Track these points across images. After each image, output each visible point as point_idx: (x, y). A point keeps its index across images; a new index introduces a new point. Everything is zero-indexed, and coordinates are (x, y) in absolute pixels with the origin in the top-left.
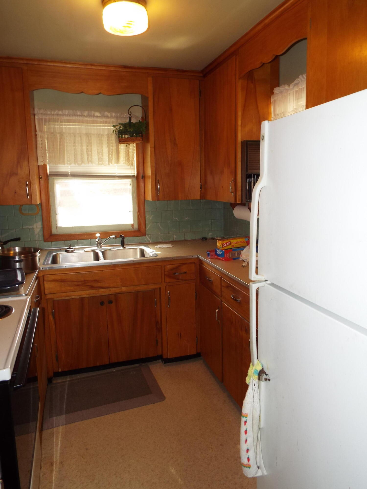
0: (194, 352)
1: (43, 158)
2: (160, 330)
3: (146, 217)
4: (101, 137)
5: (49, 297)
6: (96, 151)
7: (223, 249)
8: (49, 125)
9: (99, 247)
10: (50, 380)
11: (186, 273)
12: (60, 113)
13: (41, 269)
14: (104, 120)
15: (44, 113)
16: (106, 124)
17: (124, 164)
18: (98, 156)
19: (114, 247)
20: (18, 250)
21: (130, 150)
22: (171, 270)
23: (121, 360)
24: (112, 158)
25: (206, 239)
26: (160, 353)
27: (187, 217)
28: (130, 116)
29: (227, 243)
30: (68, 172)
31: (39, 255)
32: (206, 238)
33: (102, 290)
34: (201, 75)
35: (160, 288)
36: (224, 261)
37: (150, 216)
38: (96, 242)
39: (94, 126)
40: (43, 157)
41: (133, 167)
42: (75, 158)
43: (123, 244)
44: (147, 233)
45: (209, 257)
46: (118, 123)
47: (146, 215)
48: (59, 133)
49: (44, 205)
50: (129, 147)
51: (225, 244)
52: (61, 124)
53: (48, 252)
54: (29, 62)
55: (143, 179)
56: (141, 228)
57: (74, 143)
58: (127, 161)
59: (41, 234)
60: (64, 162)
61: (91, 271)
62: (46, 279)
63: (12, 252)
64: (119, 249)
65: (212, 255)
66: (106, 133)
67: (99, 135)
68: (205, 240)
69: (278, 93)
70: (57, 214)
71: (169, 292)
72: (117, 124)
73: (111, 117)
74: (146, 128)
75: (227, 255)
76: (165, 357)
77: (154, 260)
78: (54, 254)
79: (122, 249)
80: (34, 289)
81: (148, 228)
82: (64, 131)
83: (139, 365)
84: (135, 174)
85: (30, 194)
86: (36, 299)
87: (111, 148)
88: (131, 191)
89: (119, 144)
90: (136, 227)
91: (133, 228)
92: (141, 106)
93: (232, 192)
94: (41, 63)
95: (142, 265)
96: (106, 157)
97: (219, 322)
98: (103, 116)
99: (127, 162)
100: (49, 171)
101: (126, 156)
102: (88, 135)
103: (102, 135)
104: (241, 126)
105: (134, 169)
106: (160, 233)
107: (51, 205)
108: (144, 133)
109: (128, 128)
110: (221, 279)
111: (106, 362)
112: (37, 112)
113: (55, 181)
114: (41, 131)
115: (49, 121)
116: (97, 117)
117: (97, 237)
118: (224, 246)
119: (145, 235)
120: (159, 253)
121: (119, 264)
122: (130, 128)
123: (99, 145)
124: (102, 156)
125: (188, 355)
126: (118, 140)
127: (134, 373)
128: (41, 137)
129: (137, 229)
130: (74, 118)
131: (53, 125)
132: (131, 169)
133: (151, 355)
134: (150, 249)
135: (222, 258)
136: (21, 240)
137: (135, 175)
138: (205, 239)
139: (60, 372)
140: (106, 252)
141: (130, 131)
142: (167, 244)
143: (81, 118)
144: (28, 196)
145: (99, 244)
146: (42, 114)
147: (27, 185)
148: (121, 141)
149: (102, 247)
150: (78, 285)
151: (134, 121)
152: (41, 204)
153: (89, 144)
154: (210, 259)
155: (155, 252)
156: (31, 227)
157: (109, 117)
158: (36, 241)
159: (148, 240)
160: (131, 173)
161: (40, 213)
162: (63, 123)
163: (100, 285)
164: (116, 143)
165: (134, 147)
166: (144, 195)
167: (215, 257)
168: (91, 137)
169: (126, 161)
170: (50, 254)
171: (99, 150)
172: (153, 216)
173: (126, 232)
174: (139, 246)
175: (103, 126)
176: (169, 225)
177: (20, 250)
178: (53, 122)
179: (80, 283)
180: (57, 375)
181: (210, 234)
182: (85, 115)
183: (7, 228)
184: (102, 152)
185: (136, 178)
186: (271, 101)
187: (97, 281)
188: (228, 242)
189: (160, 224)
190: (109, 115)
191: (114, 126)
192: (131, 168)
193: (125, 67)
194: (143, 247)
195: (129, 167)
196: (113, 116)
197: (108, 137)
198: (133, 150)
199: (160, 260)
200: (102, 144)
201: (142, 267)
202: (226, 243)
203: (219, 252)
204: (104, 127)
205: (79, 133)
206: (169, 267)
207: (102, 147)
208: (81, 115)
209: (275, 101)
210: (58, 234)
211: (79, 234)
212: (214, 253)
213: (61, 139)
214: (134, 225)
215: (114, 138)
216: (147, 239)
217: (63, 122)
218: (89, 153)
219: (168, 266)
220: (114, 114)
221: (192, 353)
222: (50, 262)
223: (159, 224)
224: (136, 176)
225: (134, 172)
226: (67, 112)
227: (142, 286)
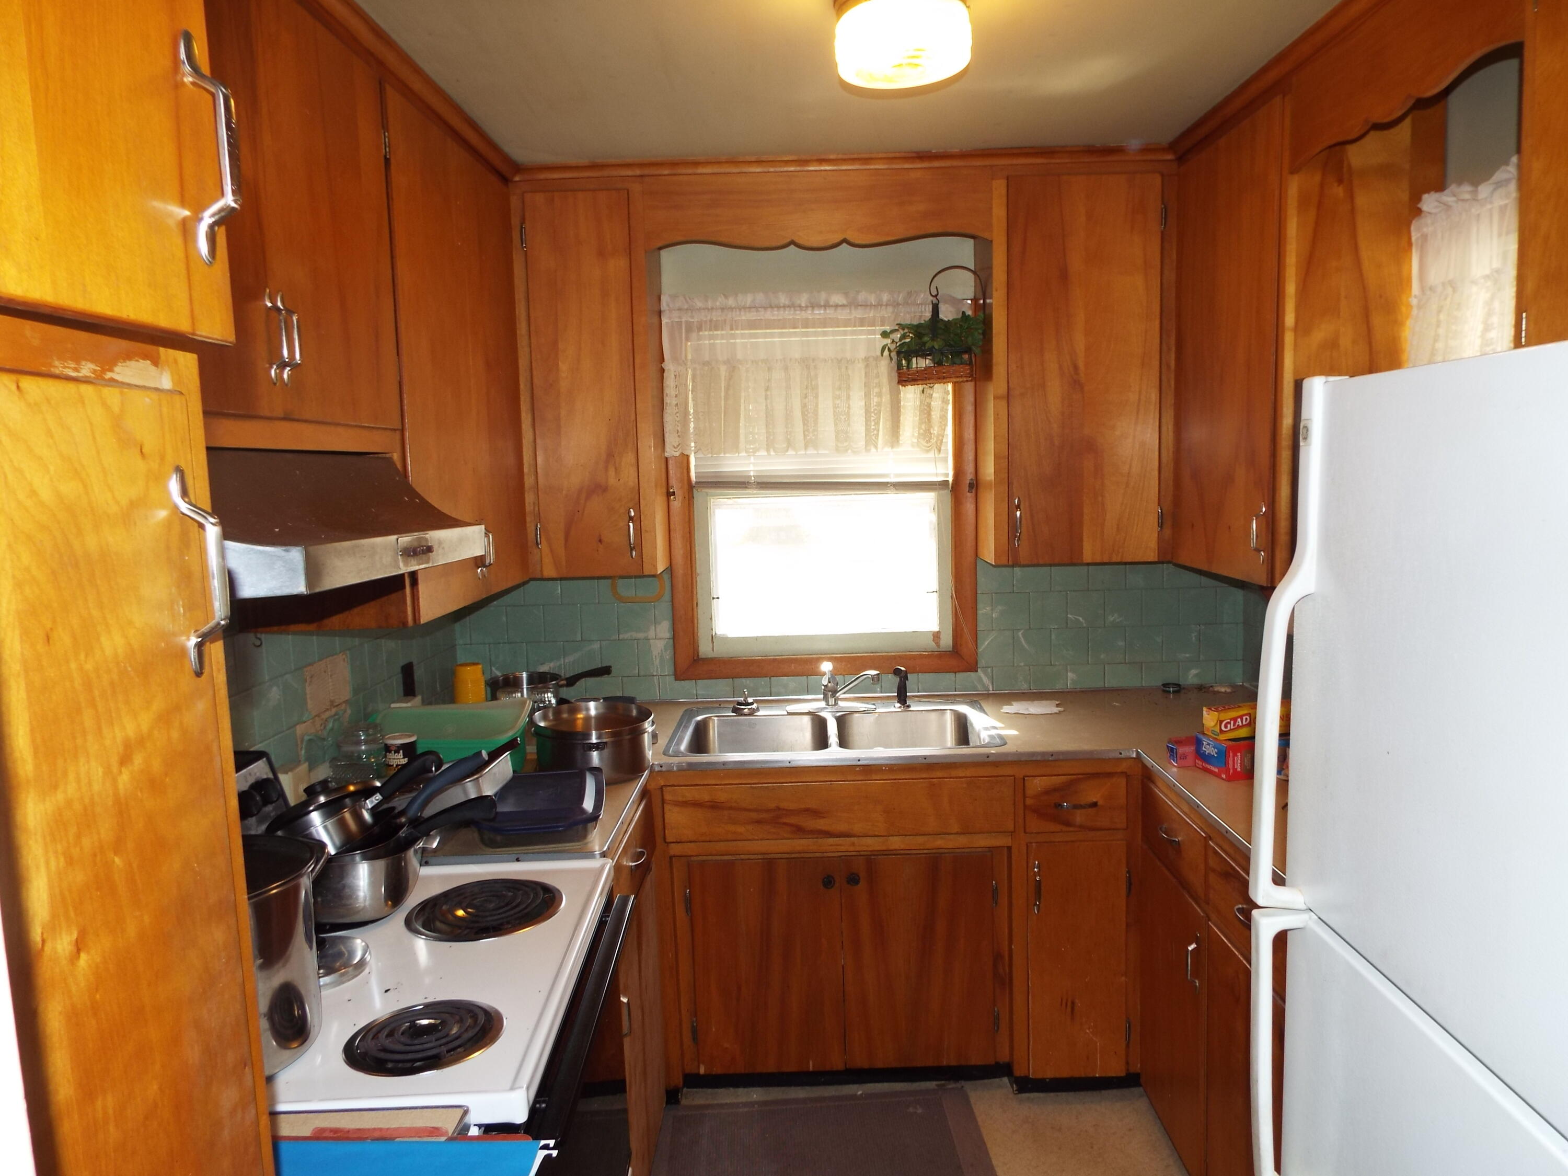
0: (1116, 1069)
1: (679, 436)
2: (1005, 982)
3: (980, 612)
4: (847, 368)
5: (675, 849)
6: (832, 410)
7: (1222, 737)
8: (699, 338)
9: (832, 701)
10: (672, 1097)
11: (1095, 805)
12: (731, 302)
13: (657, 769)
14: (858, 313)
15: (686, 306)
16: (862, 326)
17: (913, 446)
18: (836, 424)
19: (874, 704)
20: (596, 708)
21: (932, 403)
22: (1048, 792)
23: (880, 1064)
24: (878, 431)
25: (1179, 689)
26: (1004, 1057)
27: (1116, 615)
28: (935, 301)
29: (1239, 720)
30: (747, 474)
31: (650, 729)
32: (1179, 685)
33: (831, 841)
34: (1170, 157)
35: (1009, 848)
36: (1223, 779)
37: (992, 610)
38: (823, 687)
39: (825, 334)
40: (679, 434)
41: (942, 455)
42: (767, 432)
43: (902, 698)
44: (982, 662)
45: (1174, 761)
46: (897, 324)
47: (980, 606)
48: (725, 363)
49: (679, 571)
50: (932, 395)
51: (1229, 723)
52: (732, 334)
53: (686, 711)
54: (646, 171)
55: (974, 491)
56: (961, 645)
57: (767, 389)
58: (924, 439)
59: (668, 655)
60: (736, 448)
61: (797, 781)
62: (668, 797)
63: (580, 716)
64: (893, 709)
65: (1184, 757)
66: (862, 354)
67: (839, 361)
68: (1174, 692)
69: (1436, 214)
70: (713, 598)
71: (1039, 863)
72: (897, 328)
73: (879, 305)
74: (984, 334)
75: (1234, 760)
76: (1019, 1072)
77: (990, 759)
78: (699, 718)
79: (900, 710)
80: (629, 832)
81: (983, 647)
82: (740, 356)
83: (937, 1085)
84: (947, 475)
85: (638, 546)
86: (635, 862)
87: (876, 400)
88: (935, 529)
89: (900, 386)
90: (947, 641)
91: (938, 644)
92: (972, 268)
93: (1258, 550)
94: (679, 171)
95: (954, 773)
96: (858, 426)
97: (1196, 986)
98: (853, 304)
99: (924, 443)
100: (695, 473)
101: (921, 422)
102: (808, 363)
103: (851, 362)
104: (1296, 329)
105: (945, 460)
106: (1022, 664)
107: (698, 571)
108: (977, 350)
109: (926, 339)
110: (1206, 846)
111: (837, 1062)
112: (668, 305)
113: (712, 500)
114: (675, 359)
115: (700, 329)
116: (836, 306)
117: (824, 674)
118: (1226, 727)
119: (972, 667)
120: (1013, 732)
121: (882, 765)
122: (933, 339)
123: (838, 393)
124: (849, 425)
125: (1096, 1077)
126: (895, 375)
127: (920, 1111)
128: (675, 376)
129: (951, 649)
130: (769, 315)
131: (711, 337)
132: (935, 460)
133: (975, 1060)
134: (985, 716)
135: (1216, 770)
136: (613, 674)
137: (948, 481)
138: (1173, 689)
139: (703, 1076)
140: (847, 716)
141: (933, 347)
142: (1044, 702)
143: (788, 314)
144: (632, 550)
145: (830, 693)
146: (680, 309)
147: (631, 519)
148: (905, 377)
149: (841, 703)
150: (758, 822)
151: (947, 313)
152: (670, 569)
153: (811, 388)
154: (1178, 767)
155: (1001, 728)
156: (641, 635)
157: (871, 305)
158: (653, 676)
159: (983, 685)
160: (937, 475)
161: (667, 596)
162: (737, 332)
163: (821, 824)
164: (890, 382)
165: (948, 393)
166: (974, 544)
167: (1195, 763)
168: (815, 367)
169: (918, 438)
170: (689, 721)
171: (838, 407)
172: (1000, 608)
173: (914, 658)
174: (953, 703)
175: (853, 333)
176: (1053, 637)
177: (601, 711)
178: (710, 330)
179: (764, 816)
180: (695, 1081)
181: (1194, 672)
182: (800, 306)
183: (579, 638)
184: (848, 414)
185: (952, 487)
186: (1410, 238)
187: (816, 813)
188: (1241, 717)
189: (1023, 635)
190: (872, 299)
191: (885, 334)
192: (935, 458)
193: (921, 156)
194: (963, 709)
195: (931, 455)
196: (884, 304)
197: (867, 366)
198: (945, 401)
199: (1010, 759)
200: (848, 388)
201: (951, 778)
202: (1235, 720)
203: (1209, 749)
204: (854, 337)
205: (781, 360)
206: (1037, 784)
207: (848, 397)
208: (789, 306)
209: (1425, 237)
210: (716, 656)
211: (774, 660)
212: (1189, 749)
213: (730, 379)
214: (942, 636)
215: (885, 368)
216: (982, 678)
217: (737, 329)
218: (810, 418)
219: (1037, 781)
220: (885, 297)
221: (1112, 1074)
222: (683, 747)
223: (1020, 634)
224: (952, 484)
225: (945, 470)
226: (748, 299)
227: (952, 837)
